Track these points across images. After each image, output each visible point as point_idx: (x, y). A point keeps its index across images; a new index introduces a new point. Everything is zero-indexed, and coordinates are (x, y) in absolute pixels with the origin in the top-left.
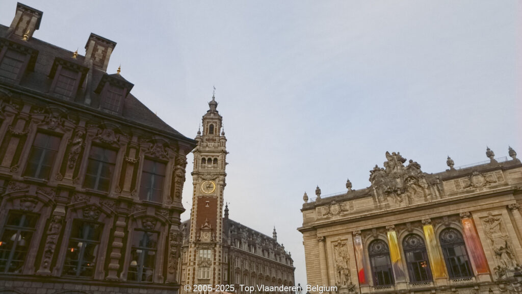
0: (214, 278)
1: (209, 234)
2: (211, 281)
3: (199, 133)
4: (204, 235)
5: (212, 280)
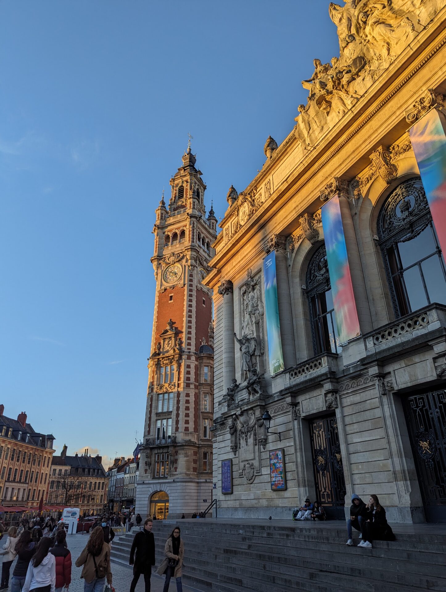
0: (178, 408)
1: (172, 342)
2: (174, 415)
3: (163, 204)
4: (165, 345)
5: (174, 413)
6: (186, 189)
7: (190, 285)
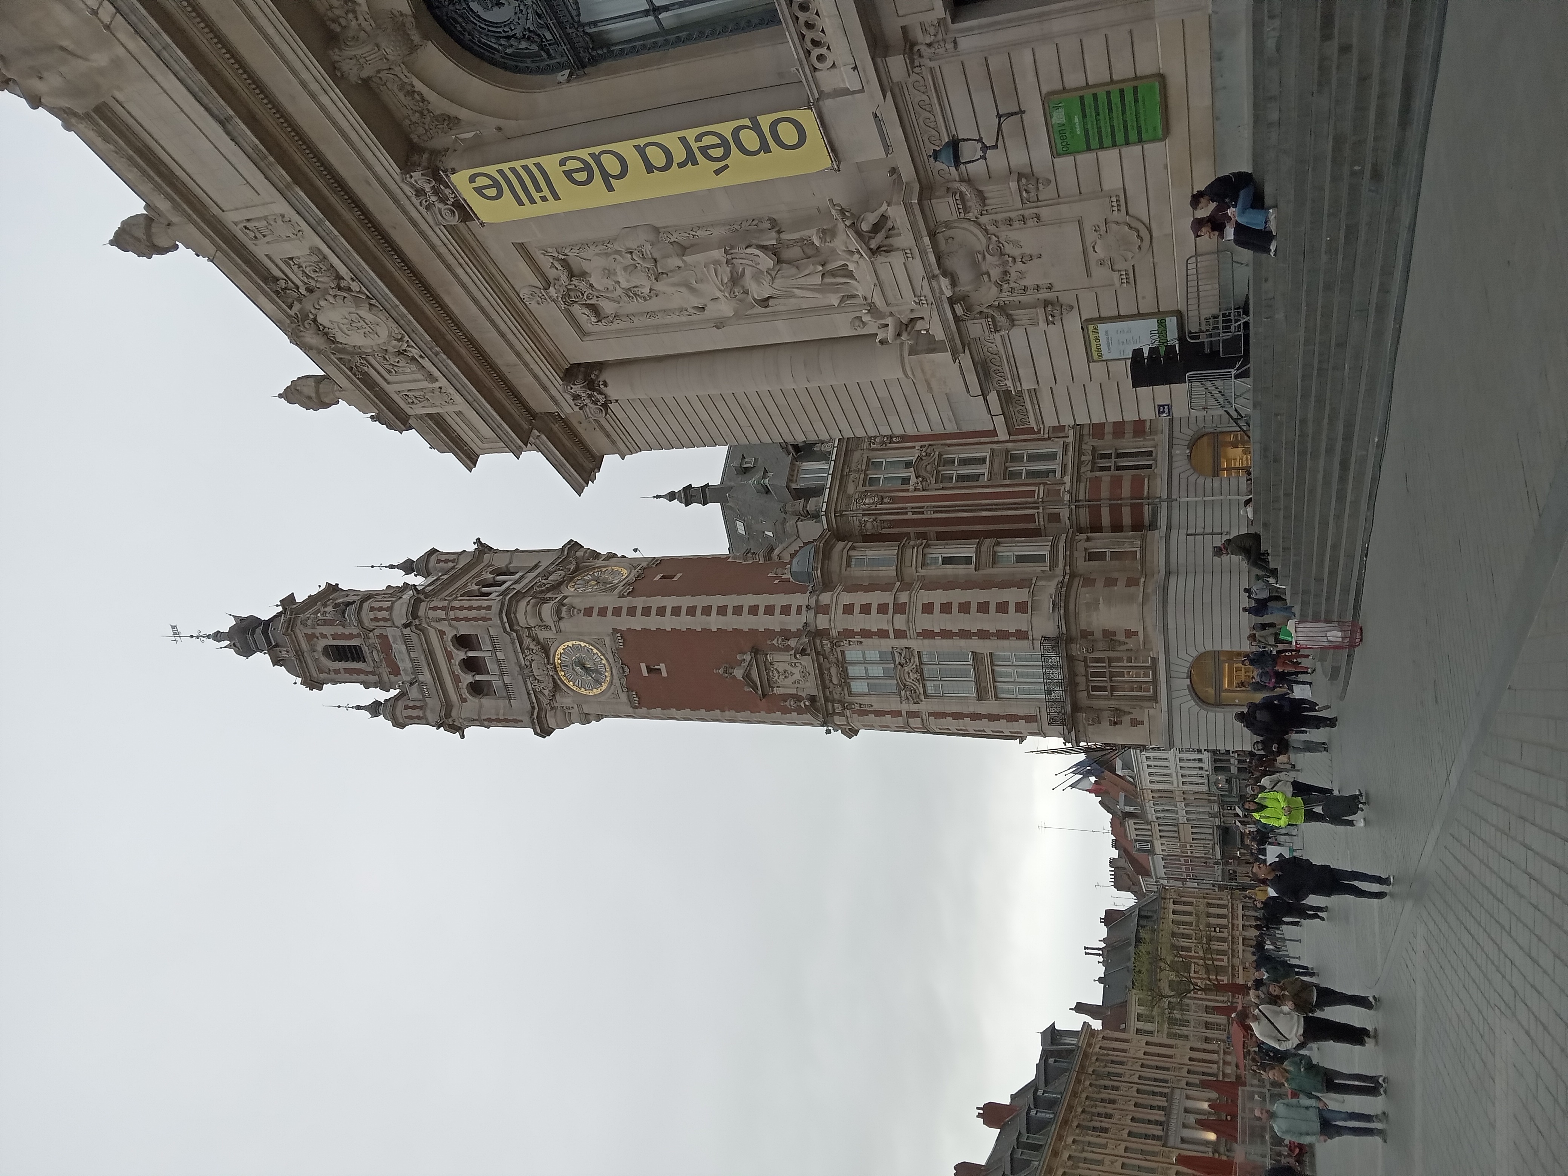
1: (781, 661)
4: (789, 682)
6: (335, 637)
7: (617, 612)
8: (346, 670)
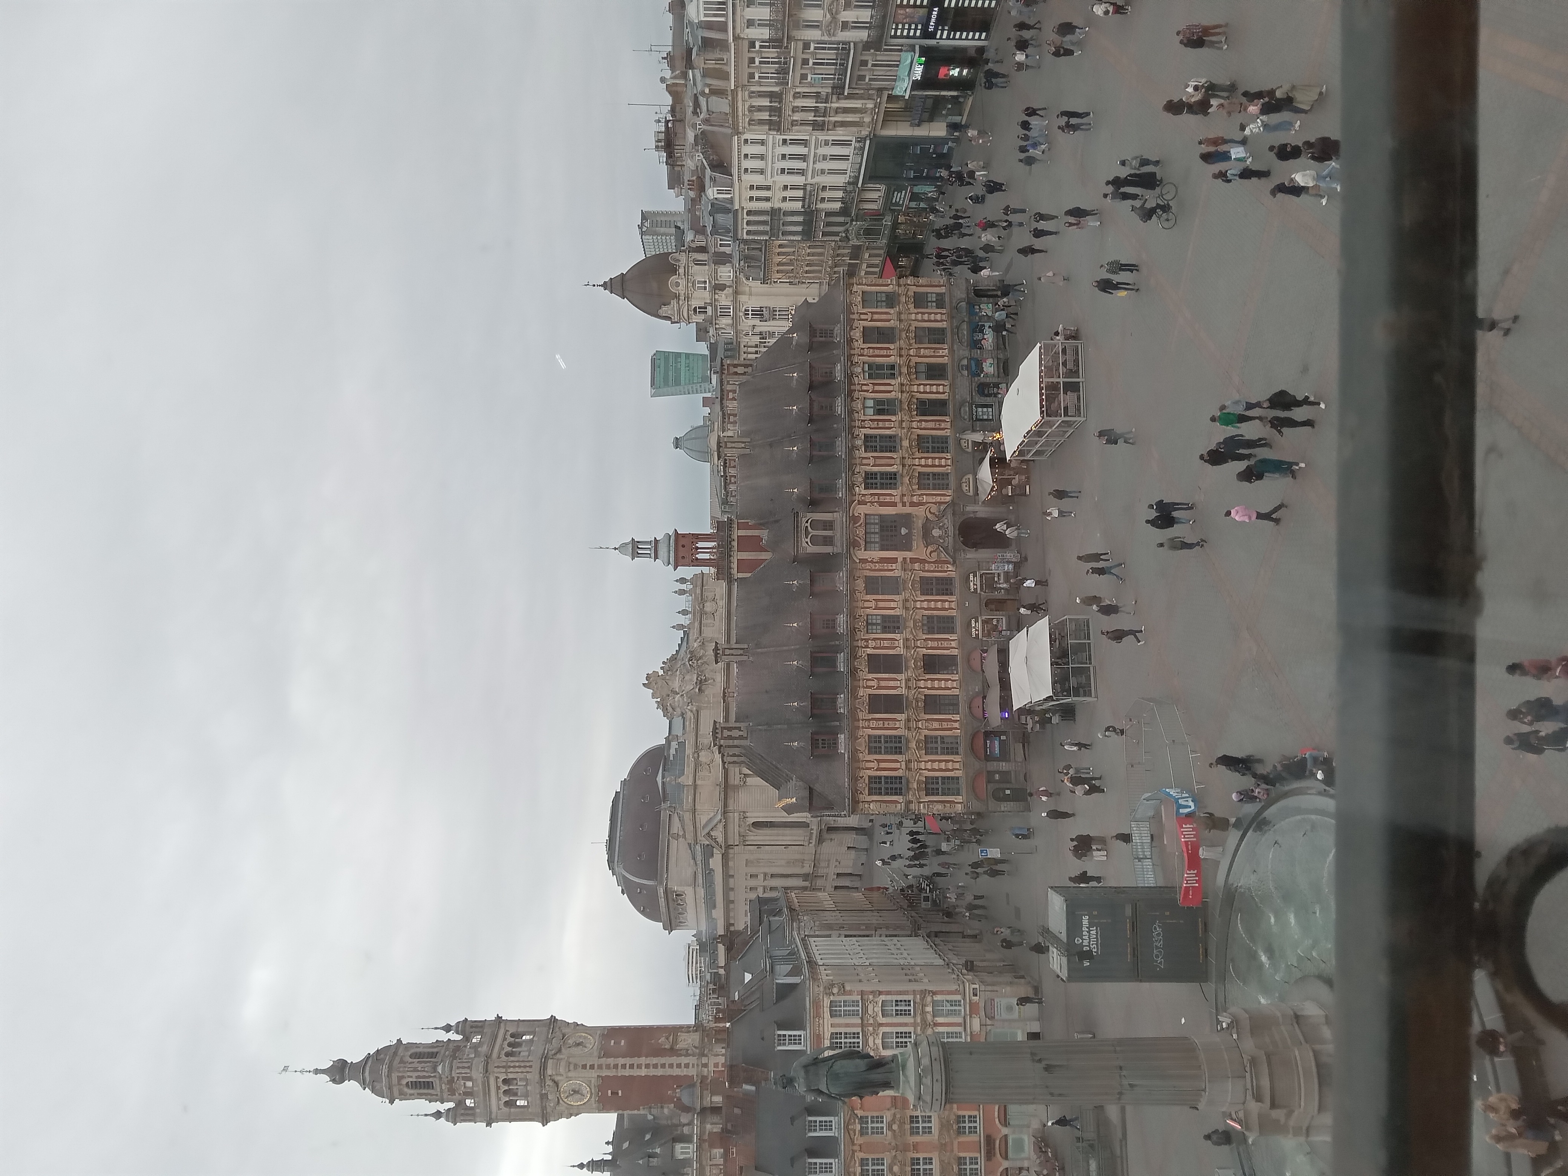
3: (438, 1115)
6: (417, 1077)
7: (600, 1067)
8: (418, 1094)
